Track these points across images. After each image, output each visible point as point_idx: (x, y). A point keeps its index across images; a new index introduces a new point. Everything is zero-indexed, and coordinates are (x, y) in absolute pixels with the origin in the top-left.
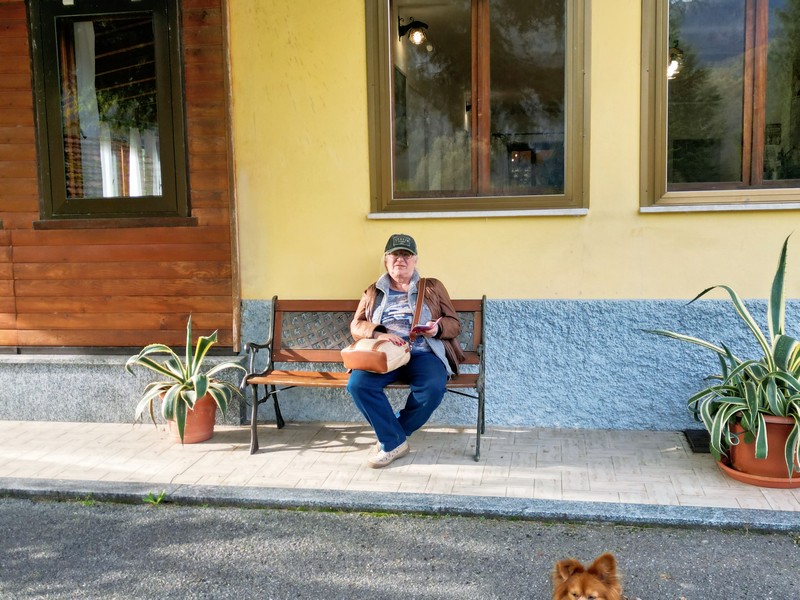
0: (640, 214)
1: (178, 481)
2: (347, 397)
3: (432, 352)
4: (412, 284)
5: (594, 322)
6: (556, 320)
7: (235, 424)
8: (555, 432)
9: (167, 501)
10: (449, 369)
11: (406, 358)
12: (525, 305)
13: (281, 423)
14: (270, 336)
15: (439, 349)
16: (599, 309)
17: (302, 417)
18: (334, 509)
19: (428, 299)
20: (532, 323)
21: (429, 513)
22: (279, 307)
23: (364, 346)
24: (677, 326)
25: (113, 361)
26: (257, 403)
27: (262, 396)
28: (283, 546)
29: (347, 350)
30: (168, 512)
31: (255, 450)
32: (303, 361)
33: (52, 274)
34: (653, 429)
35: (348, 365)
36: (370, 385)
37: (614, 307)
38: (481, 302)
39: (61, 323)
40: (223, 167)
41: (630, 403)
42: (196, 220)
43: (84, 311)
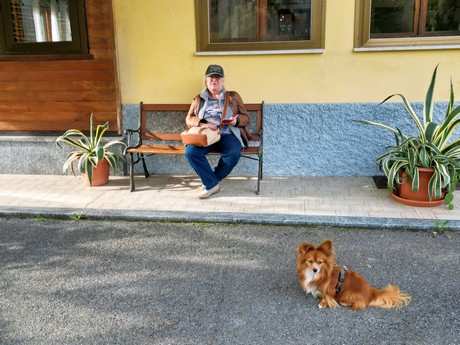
0: (354, 52)
1: (90, 207)
2: (185, 160)
3: (233, 134)
4: (222, 94)
5: (325, 116)
6: (304, 115)
7: (121, 175)
8: (302, 178)
9: (84, 218)
10: (243, 144)
11: (218, 138)
12: (286, 106)
13: (147, 175)
14: (139, 125)
15: (237, 133)
16: (329, 108)
17: (159, 171)
18: (179, 221)
19: (231, 104)
20: (290, 117)
21: (231, 222)
22: (144, 108)
23: (194, 131)
24: (372, 118)
25: (48, 139)
26: (133, 163)
27: (136, 159)
28: (150, 241)
29: (184, 133)
30: (85, 224)
31: (133, 190)
32: (159, 140)
33: (8, 89)
34: (356, 176)
35: (185, 142)
36: (198, 153)
37: (337, 107)
38: (261, 105)
39: (16, 117)
40: (107, 23)
41: (344, 162)
42: (93, 56)
43: (29, 110)
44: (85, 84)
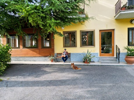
0: (80, 47)
4: (66, 52)
5: (77, 54)
14: (57, 55)
15: (67, 56)
17: (59, 61)
29: (61, 56)
31: (56, 62)
33: (42, 52)
36: (63, 58)
38: (70, 53)
41: (80, 60)
42: (52, 48)
44: (51, 51)
